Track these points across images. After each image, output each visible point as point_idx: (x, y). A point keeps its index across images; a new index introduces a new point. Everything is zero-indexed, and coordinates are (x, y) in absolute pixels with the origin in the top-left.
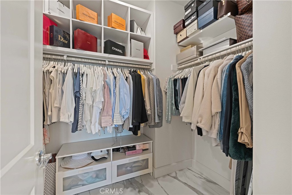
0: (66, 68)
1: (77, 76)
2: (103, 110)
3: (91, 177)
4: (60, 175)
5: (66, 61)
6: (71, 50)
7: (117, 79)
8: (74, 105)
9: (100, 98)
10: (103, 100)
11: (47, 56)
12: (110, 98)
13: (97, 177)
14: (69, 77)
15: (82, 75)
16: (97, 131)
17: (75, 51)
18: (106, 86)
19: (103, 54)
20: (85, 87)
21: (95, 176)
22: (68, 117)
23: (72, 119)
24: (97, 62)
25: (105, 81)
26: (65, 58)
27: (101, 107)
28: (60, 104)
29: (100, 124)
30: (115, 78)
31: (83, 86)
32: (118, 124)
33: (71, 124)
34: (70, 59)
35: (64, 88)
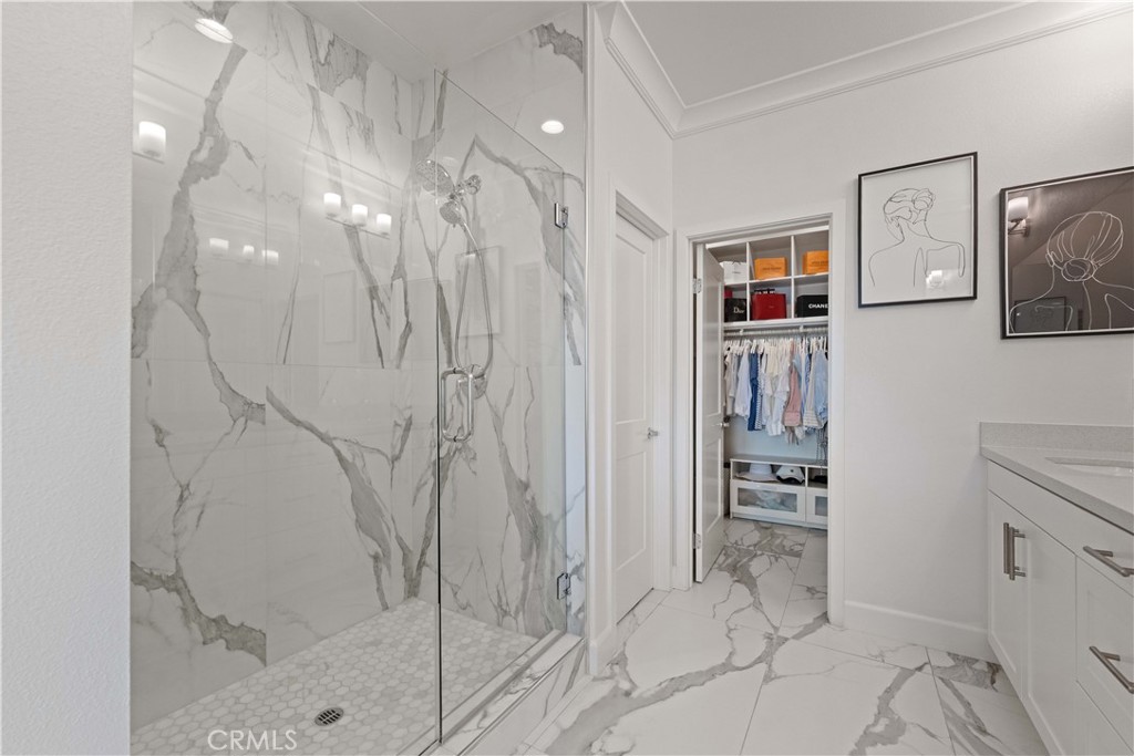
0: (741, 349)
1: (755, 359)
2: (788, 403)
3: (774, 500)
4: (735, 484)
5: (741, 338)
6: (749, 323)
7: (813, 357)
8: (751, 395)
9: (784, 387)
10: (788, 389)
11: (728, 334)
12: (800, 387)
13: (782, 503)
14: (745, 362)
15: (762, 356)
16: (779, 433)
17: (753, 323)
18: (794, 371)
19: (792, 320)
20: (763, 371)
21: (779, 501)
22: (742, 409)
23: (748, 413)
24: (785, 331)
25: (792, 363)
26: (741, 333)
27: (785, 399)
28: (735, 394)
29: (783, 423)
30: (810, 356)
31: (762, 370)
32: (811, 425)
33: (747, 420)
34: (747, 333)
35: (739, 375)
